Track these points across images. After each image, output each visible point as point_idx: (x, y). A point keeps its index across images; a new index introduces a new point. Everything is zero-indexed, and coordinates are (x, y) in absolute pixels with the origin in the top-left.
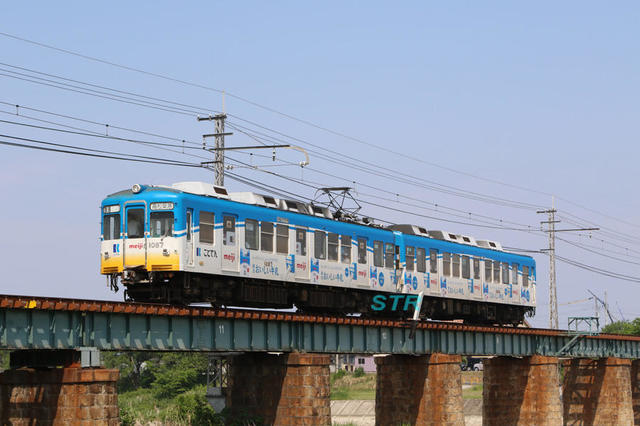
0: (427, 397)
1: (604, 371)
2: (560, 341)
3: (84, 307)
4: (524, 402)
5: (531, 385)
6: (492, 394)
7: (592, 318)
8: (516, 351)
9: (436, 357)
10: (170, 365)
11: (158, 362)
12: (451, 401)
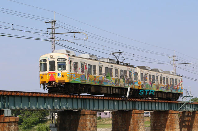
0: (131, 126)
1: (195, 116)
2: (179, 105)
3: (5, 93)
4: (166, 128)
5: (169, 121)
6: (154, 125)
7: (191, 96)
8: (163, 109)
9: (135, 111)
10: (28, 116)
11: (23, 115)
12: (140, 128)
